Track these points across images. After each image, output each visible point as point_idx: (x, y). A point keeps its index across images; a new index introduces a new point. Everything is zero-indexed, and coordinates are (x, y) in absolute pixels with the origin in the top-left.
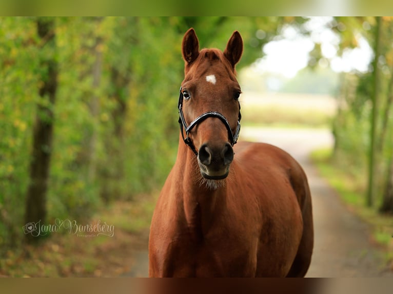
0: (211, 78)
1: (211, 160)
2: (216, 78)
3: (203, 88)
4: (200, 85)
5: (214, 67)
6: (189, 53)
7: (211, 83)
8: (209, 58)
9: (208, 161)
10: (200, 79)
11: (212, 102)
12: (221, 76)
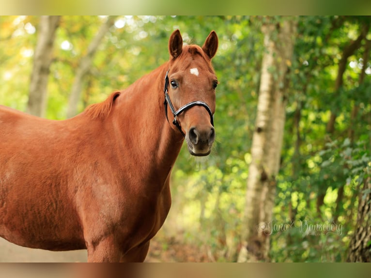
0: (194, 71)
1: (198, 141)
2: (199, 71)
3: (188, 79)
4: (185, 76)
5: (196, 61)
6: (174, 49)
7: (195, 76)
8: (192, 53)
9: (196, 141)
10: (185, 72)
11: (196, 91)
12: (202, 69)
